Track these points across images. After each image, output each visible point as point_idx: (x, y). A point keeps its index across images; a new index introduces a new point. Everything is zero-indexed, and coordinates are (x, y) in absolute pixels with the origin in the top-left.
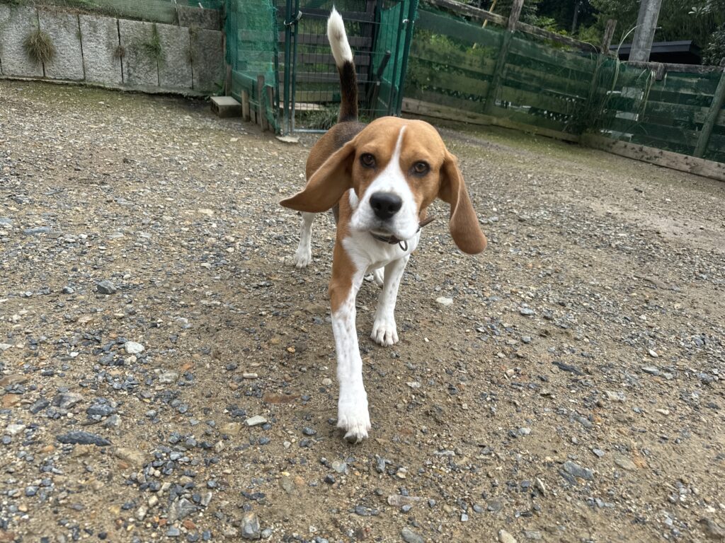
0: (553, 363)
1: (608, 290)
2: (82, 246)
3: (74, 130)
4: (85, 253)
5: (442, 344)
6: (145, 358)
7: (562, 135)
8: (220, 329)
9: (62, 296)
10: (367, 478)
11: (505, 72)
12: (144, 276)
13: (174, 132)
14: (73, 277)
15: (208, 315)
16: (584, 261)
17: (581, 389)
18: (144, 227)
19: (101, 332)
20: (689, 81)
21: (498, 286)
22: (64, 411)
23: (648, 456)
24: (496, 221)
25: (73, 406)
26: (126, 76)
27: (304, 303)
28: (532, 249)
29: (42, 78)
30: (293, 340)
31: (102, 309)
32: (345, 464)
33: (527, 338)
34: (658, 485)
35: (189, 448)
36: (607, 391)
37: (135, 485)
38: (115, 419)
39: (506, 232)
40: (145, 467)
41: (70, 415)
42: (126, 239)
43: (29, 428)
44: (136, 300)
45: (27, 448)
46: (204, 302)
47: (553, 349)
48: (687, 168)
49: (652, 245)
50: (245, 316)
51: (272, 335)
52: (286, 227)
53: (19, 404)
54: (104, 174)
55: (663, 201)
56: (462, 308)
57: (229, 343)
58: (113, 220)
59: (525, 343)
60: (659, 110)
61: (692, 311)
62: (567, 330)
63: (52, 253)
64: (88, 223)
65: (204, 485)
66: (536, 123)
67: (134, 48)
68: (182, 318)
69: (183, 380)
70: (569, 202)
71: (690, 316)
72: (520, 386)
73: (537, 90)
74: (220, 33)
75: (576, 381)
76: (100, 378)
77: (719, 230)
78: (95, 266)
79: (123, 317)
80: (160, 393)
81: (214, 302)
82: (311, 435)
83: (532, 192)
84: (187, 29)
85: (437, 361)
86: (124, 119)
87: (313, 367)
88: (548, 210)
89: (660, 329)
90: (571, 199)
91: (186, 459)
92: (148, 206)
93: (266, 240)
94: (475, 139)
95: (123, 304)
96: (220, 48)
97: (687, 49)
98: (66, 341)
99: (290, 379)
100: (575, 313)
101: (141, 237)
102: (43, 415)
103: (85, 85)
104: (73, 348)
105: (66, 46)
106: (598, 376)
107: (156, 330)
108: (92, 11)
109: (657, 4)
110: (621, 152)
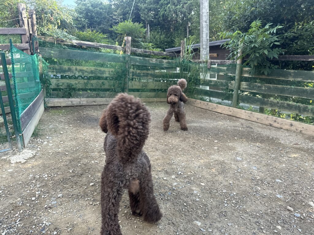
20: (223, 68)
48: (230, 113)
60: (212, 84)
109: (207, 28)
110: (199, 106)
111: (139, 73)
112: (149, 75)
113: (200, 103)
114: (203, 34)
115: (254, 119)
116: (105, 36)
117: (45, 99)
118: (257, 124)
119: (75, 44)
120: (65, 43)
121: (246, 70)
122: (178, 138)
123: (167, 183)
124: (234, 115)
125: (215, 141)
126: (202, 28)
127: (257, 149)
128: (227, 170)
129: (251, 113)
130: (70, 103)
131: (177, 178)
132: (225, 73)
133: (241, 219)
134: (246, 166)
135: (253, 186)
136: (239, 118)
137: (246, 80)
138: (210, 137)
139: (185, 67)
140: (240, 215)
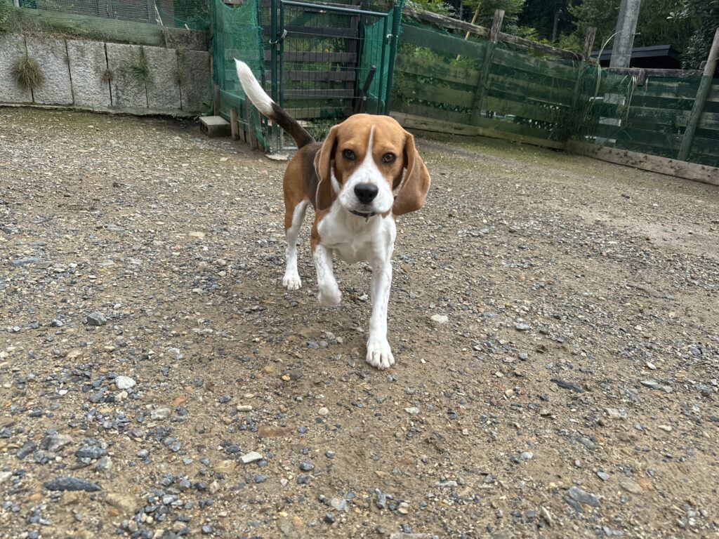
0: (552, 380)
1: (602, 300)
2: (71, 275)
3: (63, 155)
4: (75, 283)
5: (440, 365)
6: (136, 393)
7: (548, 143)
8: (213, 359)
9: (51, 329)
10: (368, 515)
11: (489, 82)
12: (135, 305)
13: (164, 154)
14: (62, 309)
15: (201, 344)
16: (577, 271)
17: (581, 407)
18: (134, 253)
19: (91, 367)
20: (670, 85)
21: (492, 301)
22: (52, 455)
23: (653, 477)
24: (487, 233)
25: (62, 448)
26: (114, 99)
27: (298, 327)
28: (524, 261)
29: (31, 104)
30: (288, 368)
31: (92, 343)
32: (344, 501)
33: (524, 355)
34: (666, 509)
35: (183, 490)
36: (607, 409)
37: (126, 534)
38: (106, 461)
39: (497, 244)
40: (136, 513)
41: (58, 459)
42: (117, 266)
43: (16, 475)
44: (127, 330)
45: (14, 497)
46: (196, 330)
47: (551, 365)
48: (672, 171)
49: (642, 252)
50: (238, 344)
51: (266, 362)
52: (278, 247)
53: (5, 449)
54: (94, 200)
55: (651, 206)
56: (457, 326)
57: (222, 373)
58: (103, 247)
59: (523, 360)
60: (642, 115)
61: (688, 320)
62: (564, 345)
63: (41, 284)
64: (78, 251)
65: (199, 530)
66: (522, 132)
67: (122, 71)
68: (174, 349)
69: (176, 416)
70: (558, 211)
71: (685, 325)
72: (520, 406)
73: (521, 99)
74: (206, 54)
75: (575, 398)
76: (90, 417)
77: (708, 233)
78: (85, 297)
79: (114, 350)
80: (152, 431)
81: (207, 330)
82: (308, 471)
83: (521, 202)
84: (174, 50)
85: (435, 383)
86: (113, 142)
87: (309, 396)
88: (537, 220)
89: (656, 340)
90: (560, 208)
91: (180, 502)
92: (138, 231)
93: (258, 261)
94: (462, 150)
95: (113, 335)
96: (208, 68)
97: (666, 54)
98: (55, 378)
99: (285, 409)
100: (571, 326)
101: (132, 264)
102: (30, 460)
103: (75, 109)
104: (62, 385)
105: (54, 71)
106: (597, 393)
107: (146, 362)
108: (79, 36)
109: (635, 10)
110: (606, 158)
114: (623, 22)
126: (625, 8)
129: (715, 170)
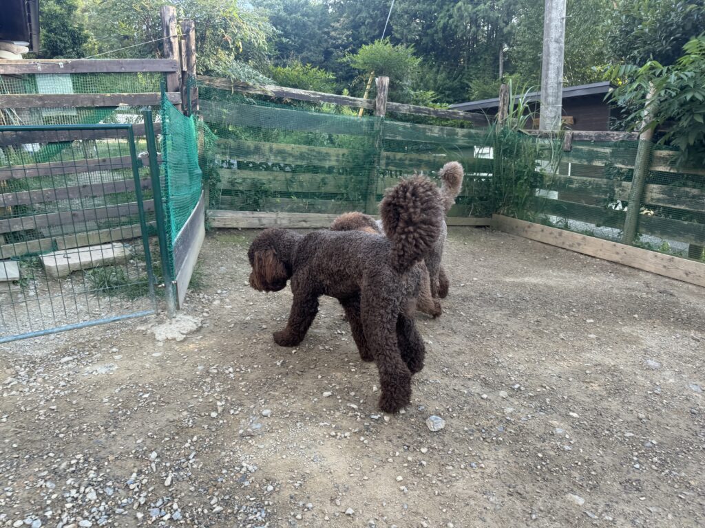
7: (470, 220)
20: (602, 150)
48: (618, 258)
60: (574, 186)
109: (559, 56)
110: (538, 237)
111: (400, 160)
112: (423, 163)
113: (542, 231)
114: (548, 69)
115: (679, 274)
116: (331, 77)
117: (208, 211)
118: (686, 286)
119: (270, 94)
120: (251, 92)
121: (662, 156)
122: (497, 308)
123: (491, 406)
124: (625, 263)
125: (588, 321)
126: (548, 55)
127: (693, 343)
128: (627, 387)
129: (671, 260)
130: (256, 221)
131: (511, 396)
132: (608, 162)
133: (677, 500)
134: (672, 380)
135: (697, 428)
136: (639, 270)
137: (660, 178)
138: (574, 310)
139: (507, 147)
140: (676, 493)
